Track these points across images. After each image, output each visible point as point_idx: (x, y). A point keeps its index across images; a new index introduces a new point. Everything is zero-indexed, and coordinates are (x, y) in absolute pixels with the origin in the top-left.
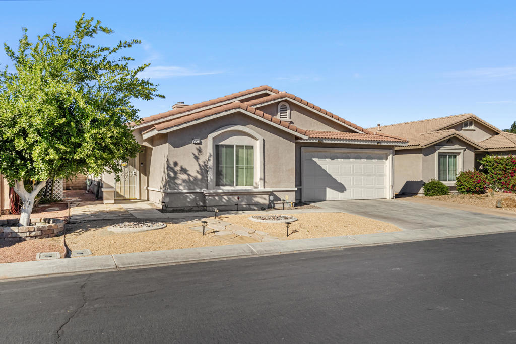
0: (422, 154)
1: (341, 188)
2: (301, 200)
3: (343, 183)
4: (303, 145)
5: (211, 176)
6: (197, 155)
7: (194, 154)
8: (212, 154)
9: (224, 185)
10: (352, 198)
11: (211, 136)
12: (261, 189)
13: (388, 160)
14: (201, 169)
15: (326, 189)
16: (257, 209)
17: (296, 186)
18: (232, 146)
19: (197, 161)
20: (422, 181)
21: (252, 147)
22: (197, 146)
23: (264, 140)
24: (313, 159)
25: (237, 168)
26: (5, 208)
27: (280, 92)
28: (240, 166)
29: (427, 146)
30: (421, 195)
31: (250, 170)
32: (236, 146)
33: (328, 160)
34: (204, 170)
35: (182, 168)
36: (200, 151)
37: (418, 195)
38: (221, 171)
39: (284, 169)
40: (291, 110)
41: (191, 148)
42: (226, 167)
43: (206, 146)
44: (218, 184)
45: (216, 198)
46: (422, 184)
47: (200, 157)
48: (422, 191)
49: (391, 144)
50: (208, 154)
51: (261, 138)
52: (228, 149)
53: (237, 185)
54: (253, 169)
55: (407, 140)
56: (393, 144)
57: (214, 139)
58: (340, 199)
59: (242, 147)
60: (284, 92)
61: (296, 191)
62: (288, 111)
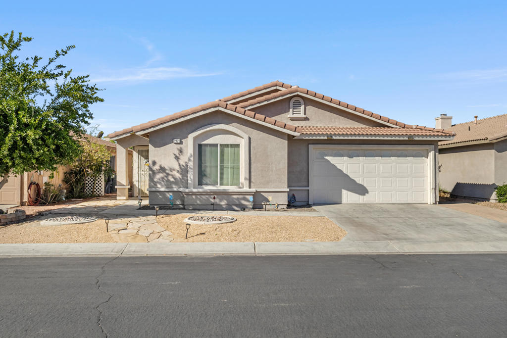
0: (494, 150)
1: (362, 190)
2: (308, 202)
3: (365, 185)
4: (311, 142)
5: (192, 176)
6: (178, 155)
7: (174, 154)
8: (192, 155)
9: (207, 184)
10: (377, 201)
11: (192, 136)
12: (246, 189)
13: (429, 157)
14: (181, 168)
15: (341, 190)
16: (238, 209)
17: (288, 187)
18: (216, 145)
19: (178, 161)
20: (494, 184)
21: (238, 146)
22: (179, 146)
23: (250, 138)
24: (326, 158)
25: (222, 168)
26: (24, 201)
27: (292, 87)
28: (225, 165)
29: (500, 140)
30: (494, 201)
31: (236, 169)
32: (220, 145)
33: (345, 158)
34: (184, 171)
35: (161, 167)
36: (181, 151)
37: (491, 201)
38: (205, 171)
39: (274, 169)
40: (306, 105)
41: (172, 148)
42: (211, 167)
43: (187, 146)
44: (200, 183)
45: (194, 197)
46: (494, 187)
47: (181, 157)
48: (494, 196)
49: (432, 139)
50: (189, 155)
51: (246, 137)
52: (212, 148)
53: (221, 184)
54: (239, 168)
55: (453, 133)
56: (436, 139)
57: (195, 139)
58: (361, 202)
59: (227, 146)
60: (295, 87)
61: (288, 192)
62: (302, 107)
